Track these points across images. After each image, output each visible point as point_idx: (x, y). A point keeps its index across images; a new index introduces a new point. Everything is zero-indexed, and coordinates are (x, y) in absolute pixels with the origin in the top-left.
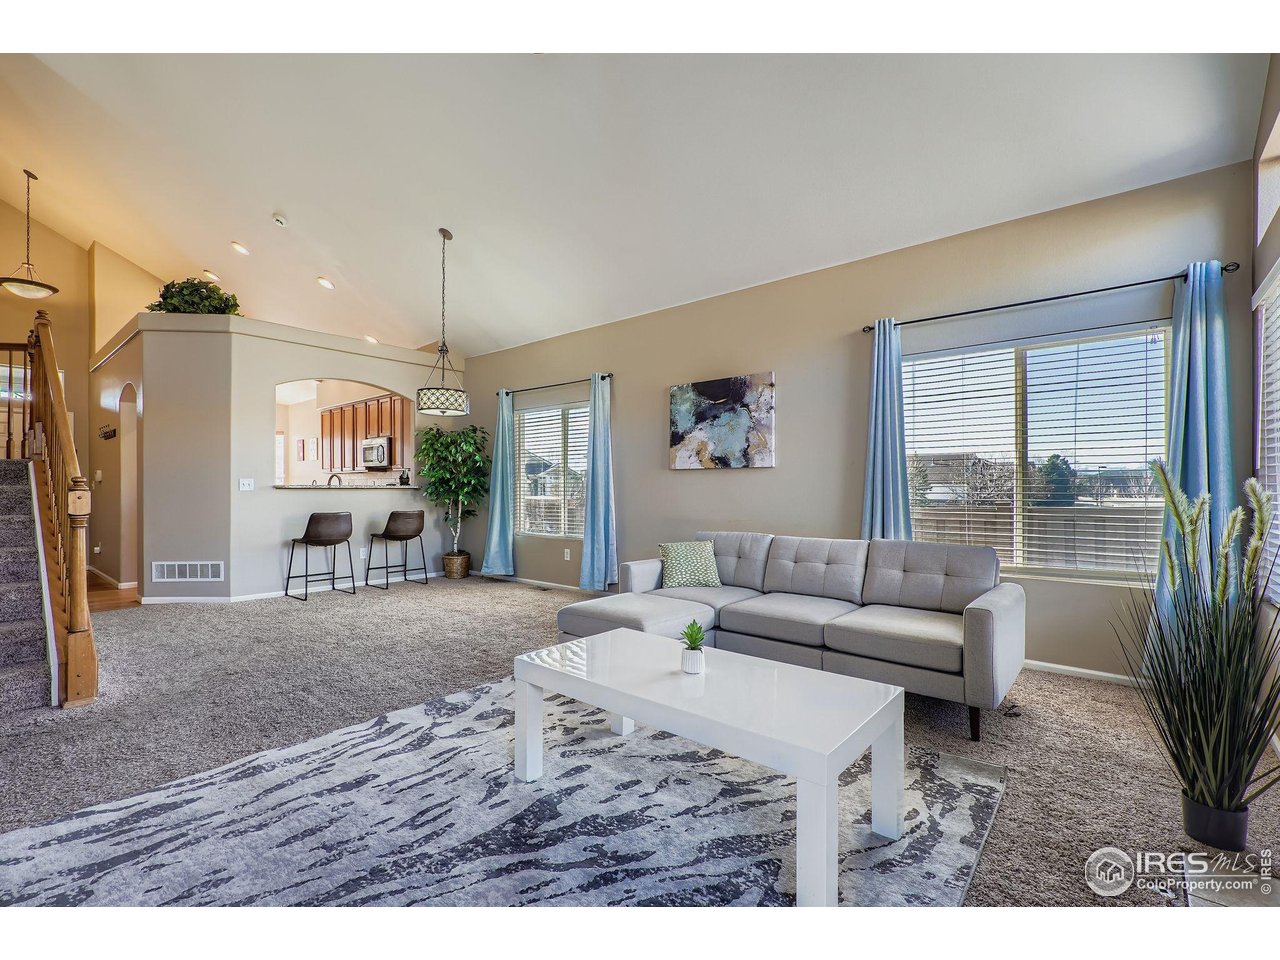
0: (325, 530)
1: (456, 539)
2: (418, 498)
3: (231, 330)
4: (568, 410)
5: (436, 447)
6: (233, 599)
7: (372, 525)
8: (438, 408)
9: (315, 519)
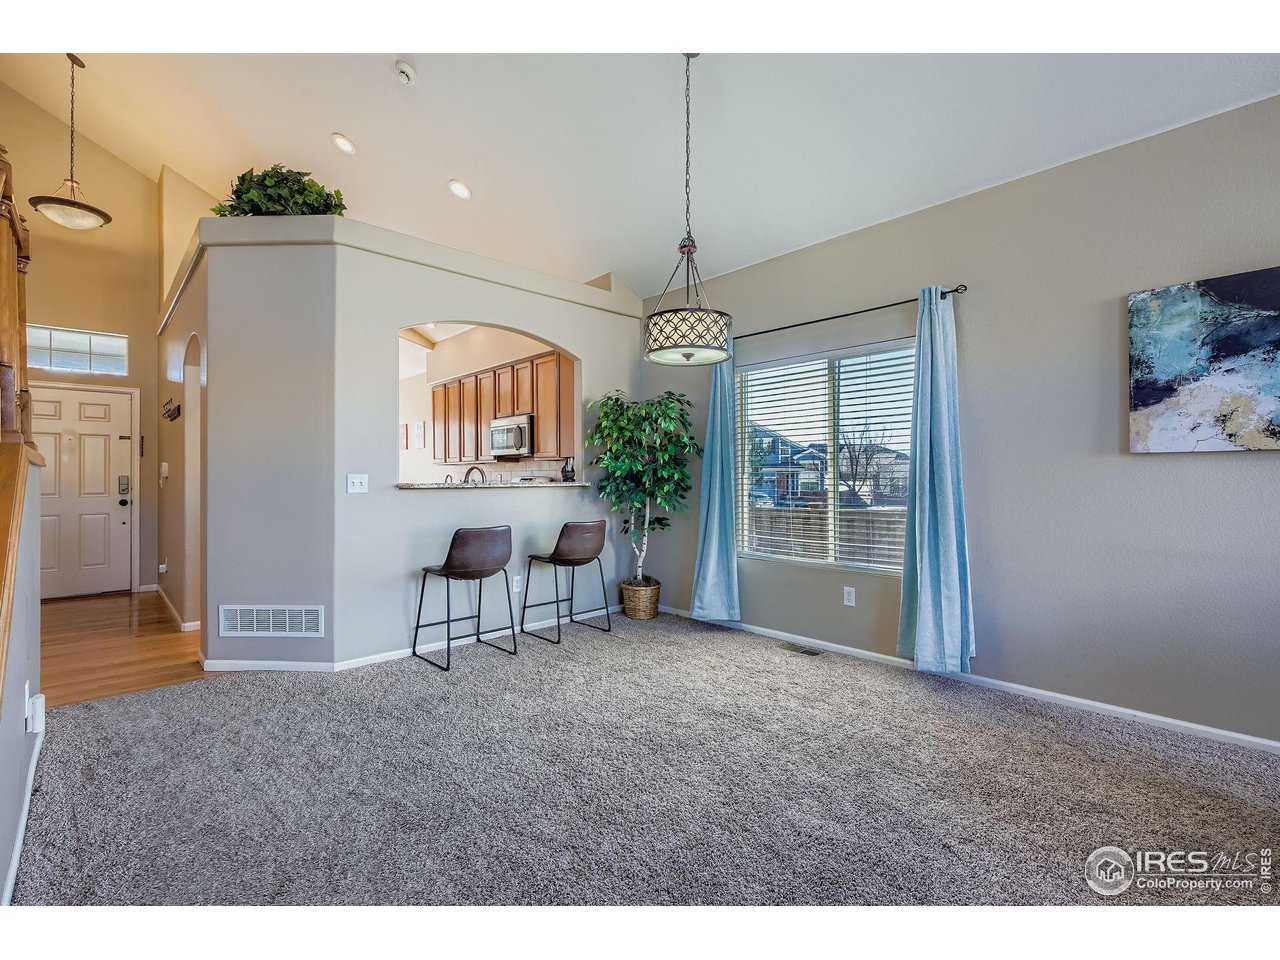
0: (472, 555)
1: (641, 560)
2: (587, 500)
3: (336, 238)
4: (839, 360)
5: (622, 424)
6: (339, 666)
7: (529, 542)
8: (676, 346)
9: (460, 539)
